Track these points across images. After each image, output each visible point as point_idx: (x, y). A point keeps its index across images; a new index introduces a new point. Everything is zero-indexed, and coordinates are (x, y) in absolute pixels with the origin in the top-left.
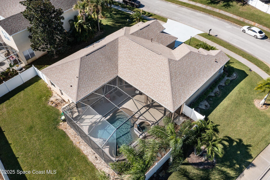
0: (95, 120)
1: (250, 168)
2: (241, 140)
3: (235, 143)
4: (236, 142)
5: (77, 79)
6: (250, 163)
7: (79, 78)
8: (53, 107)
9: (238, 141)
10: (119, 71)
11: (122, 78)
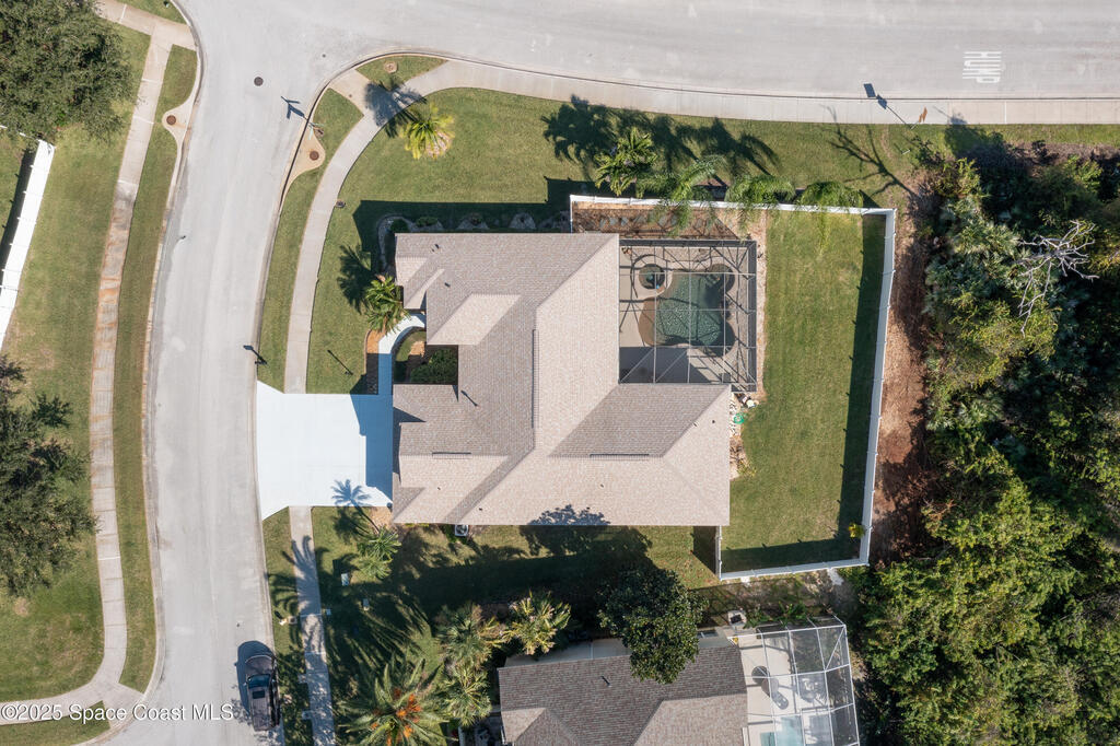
0: (707, 360)
1: (582, 99)
2: (546, 135)
3: (559, 138)
4: (554, 139)
5: (697, 423)
6: (575, 105)
7: (693, 422)
8: (747, 452)
9: (551, 138)
10: (609, 389)
11: (618, 372)
